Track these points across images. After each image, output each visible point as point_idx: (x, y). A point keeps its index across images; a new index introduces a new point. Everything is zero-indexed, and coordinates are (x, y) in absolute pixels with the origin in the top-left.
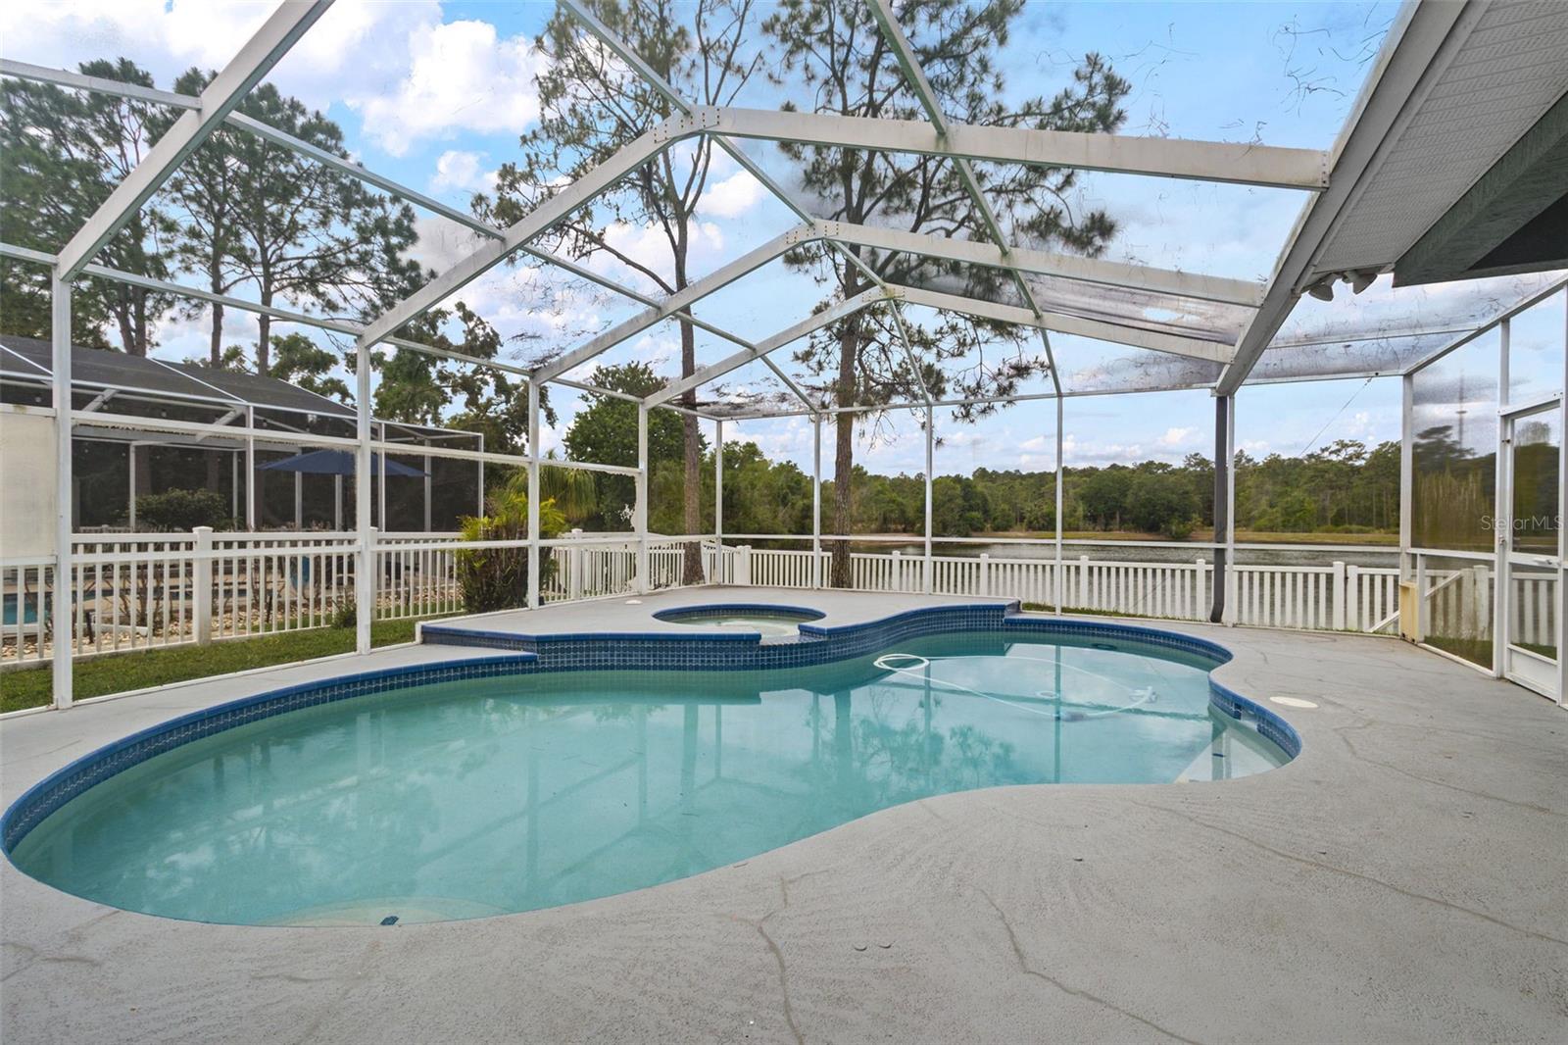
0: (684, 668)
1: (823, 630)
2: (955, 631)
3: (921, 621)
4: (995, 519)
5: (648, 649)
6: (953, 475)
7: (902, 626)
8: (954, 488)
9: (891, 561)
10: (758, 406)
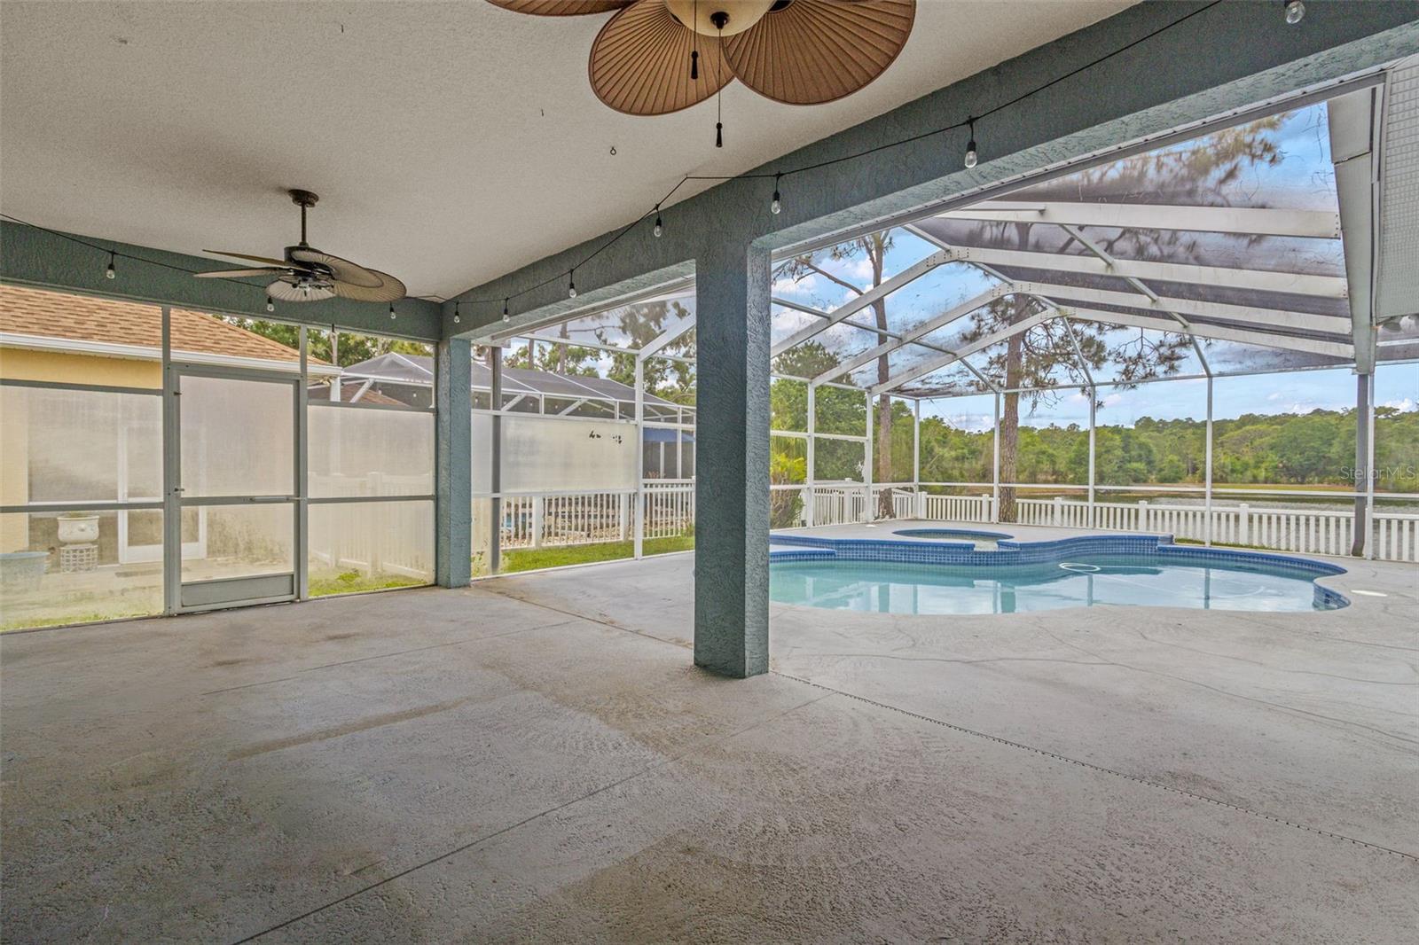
0: (924, 563)
1: (1016, 544)
2: (1115, 554)
3: (1086, 545)
4: (1161, 470)
5: (901, 551)
6: (1112, 425)
7: (1071, 547)
8: (1112, 439)
9: (1053, 506)
10: (950, 390)
